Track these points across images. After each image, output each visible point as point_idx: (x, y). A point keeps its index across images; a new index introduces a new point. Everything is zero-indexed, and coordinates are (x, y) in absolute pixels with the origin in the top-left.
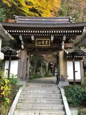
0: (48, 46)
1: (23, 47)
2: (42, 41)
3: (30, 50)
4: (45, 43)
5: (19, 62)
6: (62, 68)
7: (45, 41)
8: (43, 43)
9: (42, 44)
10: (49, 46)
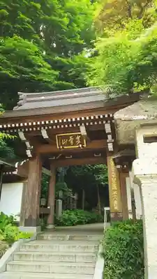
0: (82, 146)
1: (29, 153)
2: (68, 137)
3: (54, 158)
4: (75, 141)
5: (24, 185)
6: (115, 193)
7: (74, 137)
8: (72, 142)
9: (69, 144)
10: (85, 146)
